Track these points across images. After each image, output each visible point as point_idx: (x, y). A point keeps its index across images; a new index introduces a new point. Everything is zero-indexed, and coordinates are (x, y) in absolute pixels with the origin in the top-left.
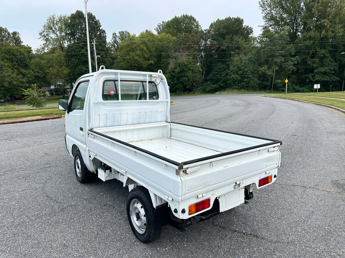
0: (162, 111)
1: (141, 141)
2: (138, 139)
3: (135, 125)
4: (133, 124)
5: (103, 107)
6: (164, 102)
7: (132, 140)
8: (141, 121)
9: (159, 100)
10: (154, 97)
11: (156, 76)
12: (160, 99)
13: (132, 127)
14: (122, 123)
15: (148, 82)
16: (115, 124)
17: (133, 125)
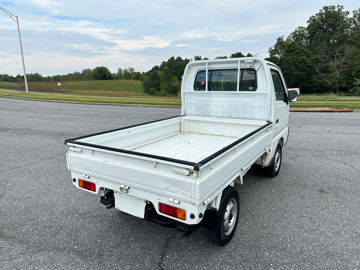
0: (261, 106)
1: (233, 137)
2: (230, 135)
3: (223, 119)
4: (217, 117)
5: (194, 97)
6: (264, 95)
7: (223, 134)
8: (233, 115)
9: (257, 92)
10: (250, 88)
11: (250, 61)
12: (258, 90)
13: (220, 120)
14: (212, 114)
15: (239, 70)
16: (205, 114)
17: (221, 118)
